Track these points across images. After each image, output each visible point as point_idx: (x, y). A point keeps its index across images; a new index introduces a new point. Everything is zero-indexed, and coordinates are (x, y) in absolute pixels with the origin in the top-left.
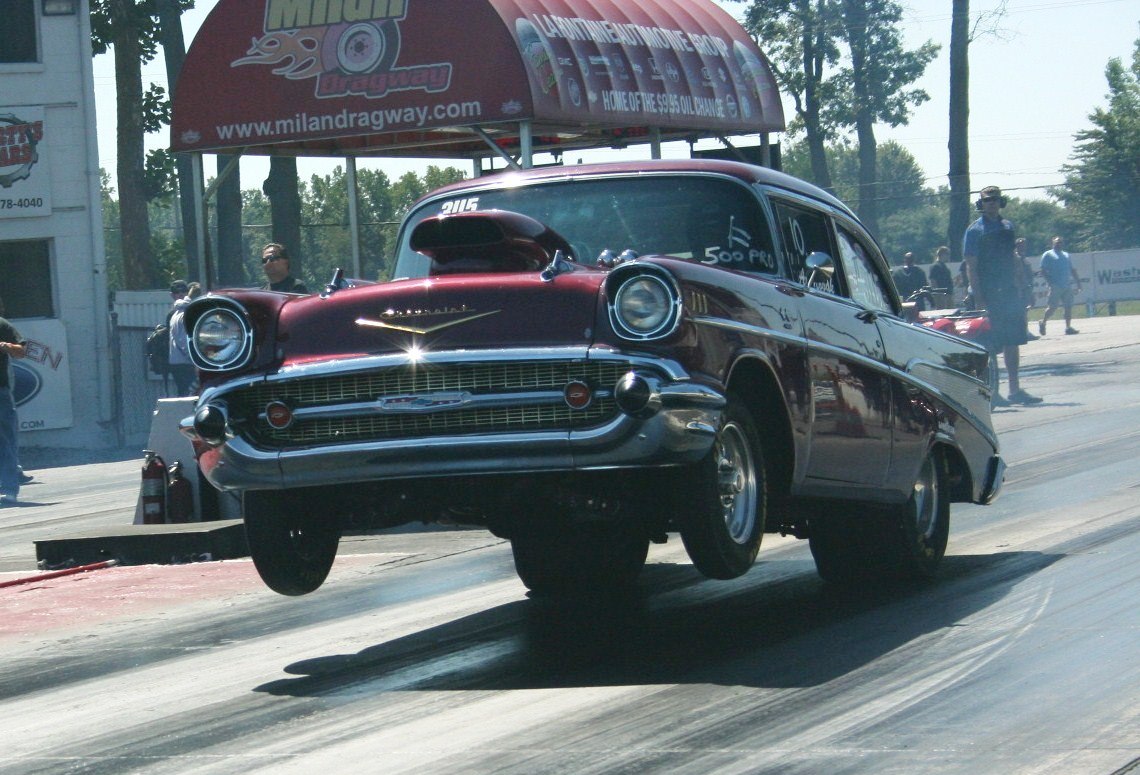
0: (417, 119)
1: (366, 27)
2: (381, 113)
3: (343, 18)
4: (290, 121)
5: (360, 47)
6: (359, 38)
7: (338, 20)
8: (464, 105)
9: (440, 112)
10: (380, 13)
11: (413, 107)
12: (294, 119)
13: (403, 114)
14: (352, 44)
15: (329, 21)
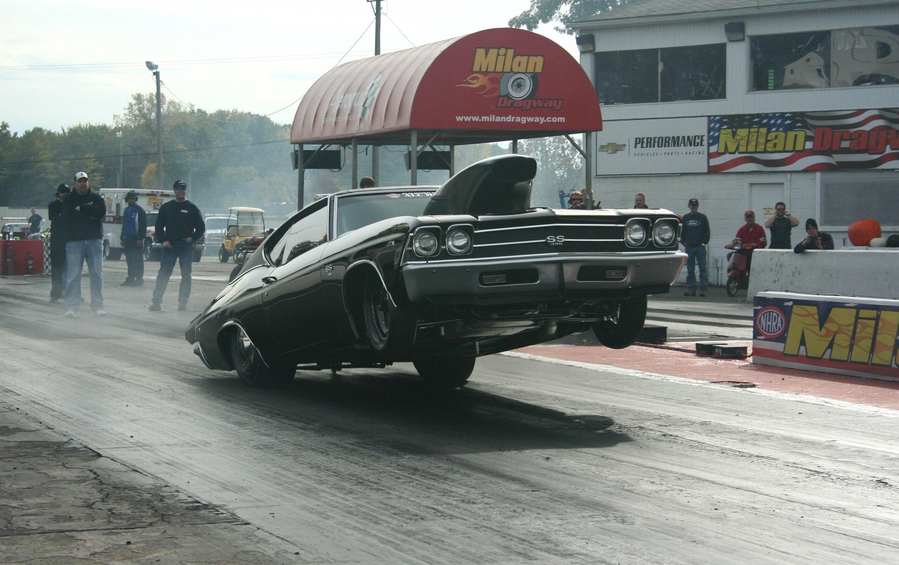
0: (540, 121)
1: (522, 76)
2: (525, 118)
3: (511, 70)
4: (488, 117)
5: (519, 86)
6: (519, 81)
7: (509, 71)
8: (559, 118)
9: (549, 120)
10: (530, 69)
11: (539, 117)
12: (489, 117)
13: (534, 119)
14: (515, 83)
15: (505, 71)
